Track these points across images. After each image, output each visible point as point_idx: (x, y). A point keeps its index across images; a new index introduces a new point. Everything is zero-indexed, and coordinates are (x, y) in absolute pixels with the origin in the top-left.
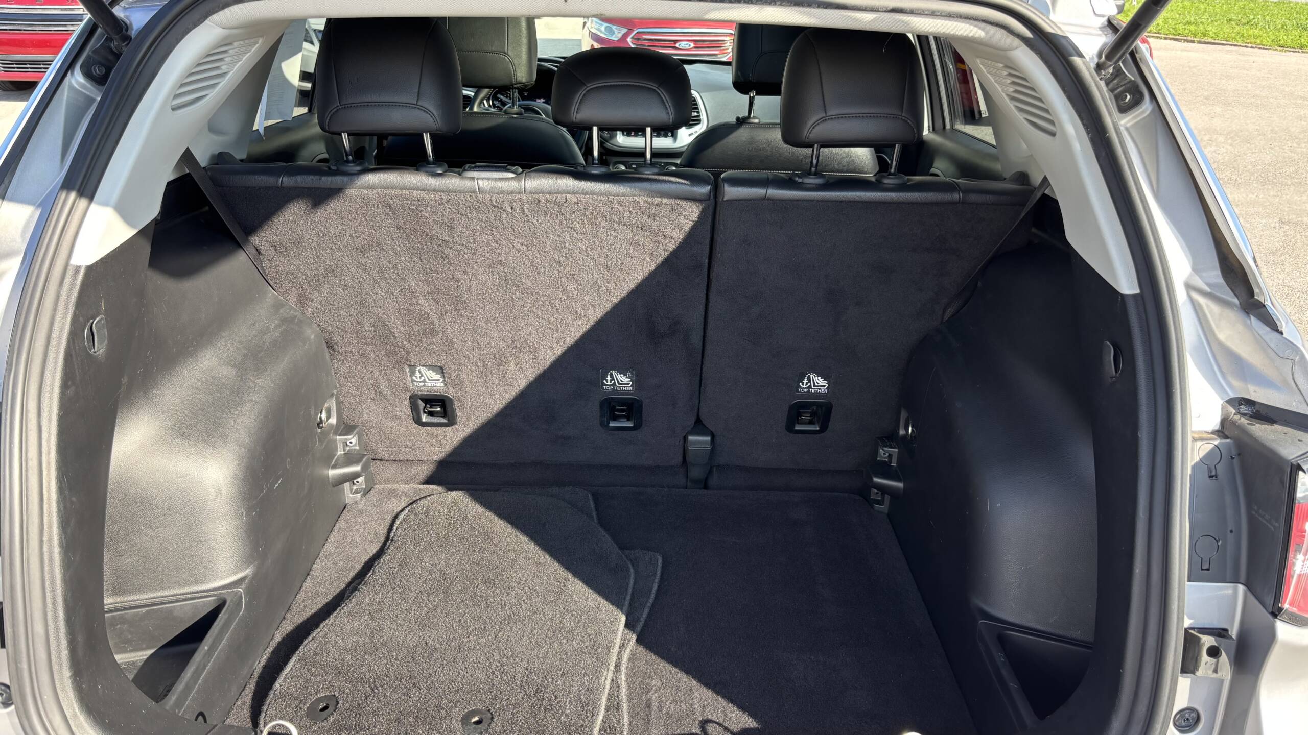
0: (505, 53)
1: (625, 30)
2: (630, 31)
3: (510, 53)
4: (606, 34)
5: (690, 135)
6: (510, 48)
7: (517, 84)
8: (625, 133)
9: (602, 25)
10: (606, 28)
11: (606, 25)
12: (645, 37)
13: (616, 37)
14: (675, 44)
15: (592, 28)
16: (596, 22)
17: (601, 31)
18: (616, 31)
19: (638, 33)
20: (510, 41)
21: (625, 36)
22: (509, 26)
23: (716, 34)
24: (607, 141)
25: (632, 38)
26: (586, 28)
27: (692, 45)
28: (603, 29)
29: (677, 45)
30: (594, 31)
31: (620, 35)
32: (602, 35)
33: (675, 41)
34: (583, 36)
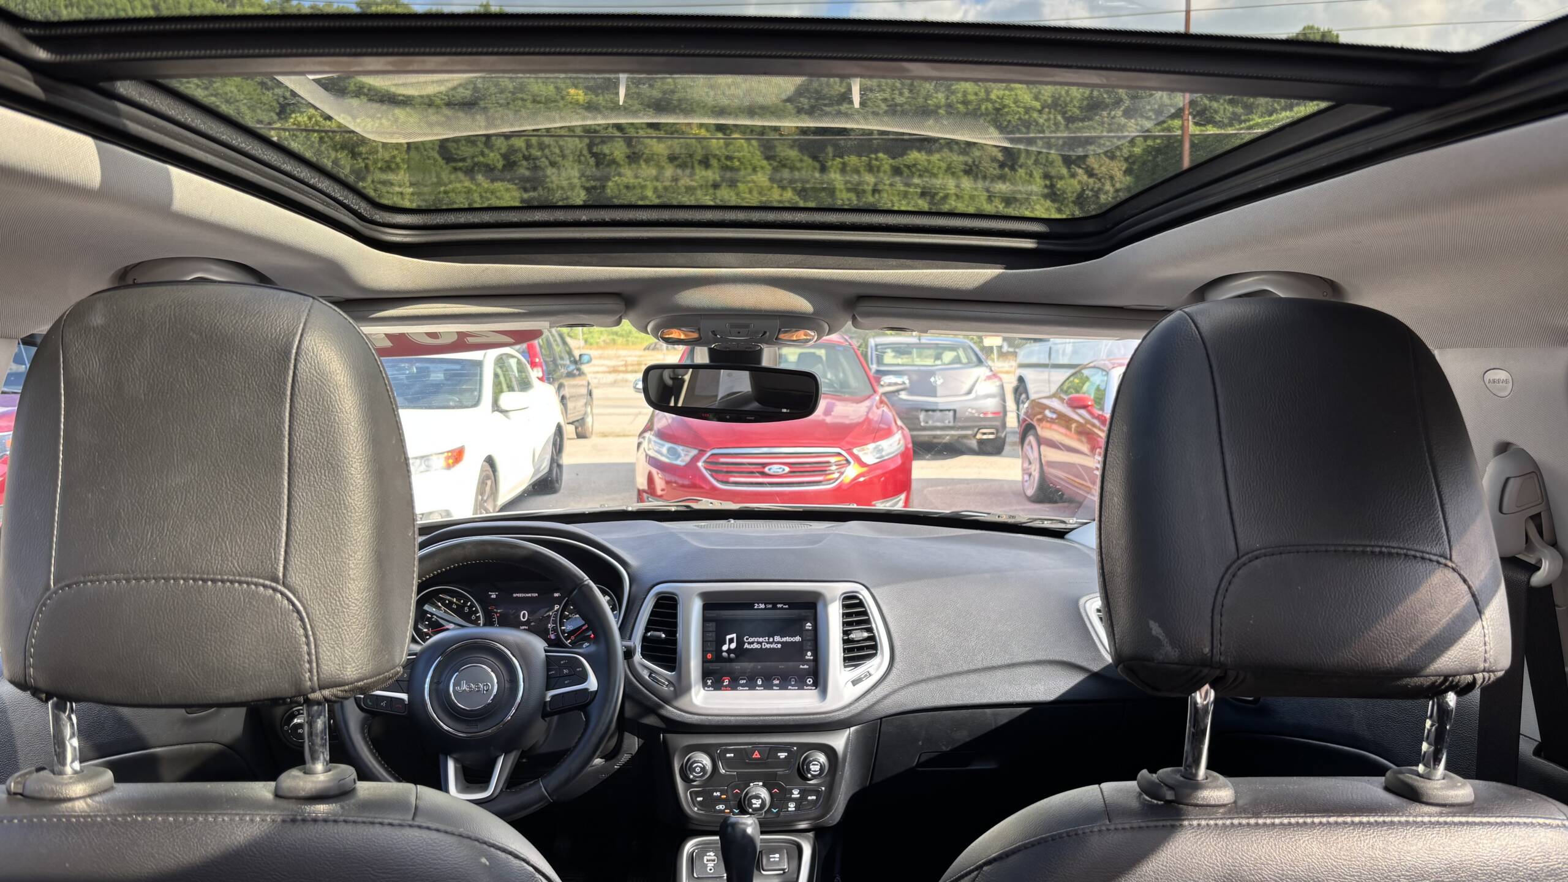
0: (275, 579)
1: (694, 452)
2: (702, 452)
3: (294, 579)
4: (668, 458)
5: (855, 682)
6: (295, 561)
7: (321, 688)
8: (709, 682)
9: (663, 445)
10: (669, 450)
11: (668, 445)
12: (723, 460)
13: (682, 461)
14: (764, 468)
15: (649, 449)
16: (655, 442)
17: (662, 454)
18: (682, 454)
19: (713, 455)
20: (296, 536)
21: (696, 459)
22: (296, 480)
23: (819, 455)
24: (668, 702)
25: (705, 462)
26: (641, 449)
27: (787, 469)
28: (664, 450)
29: (766, 470)
30: (652, 453)
31: (688, 459)
32: (666, 460)
33: (764, 465)
34: (637, 459)
